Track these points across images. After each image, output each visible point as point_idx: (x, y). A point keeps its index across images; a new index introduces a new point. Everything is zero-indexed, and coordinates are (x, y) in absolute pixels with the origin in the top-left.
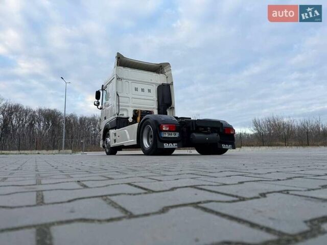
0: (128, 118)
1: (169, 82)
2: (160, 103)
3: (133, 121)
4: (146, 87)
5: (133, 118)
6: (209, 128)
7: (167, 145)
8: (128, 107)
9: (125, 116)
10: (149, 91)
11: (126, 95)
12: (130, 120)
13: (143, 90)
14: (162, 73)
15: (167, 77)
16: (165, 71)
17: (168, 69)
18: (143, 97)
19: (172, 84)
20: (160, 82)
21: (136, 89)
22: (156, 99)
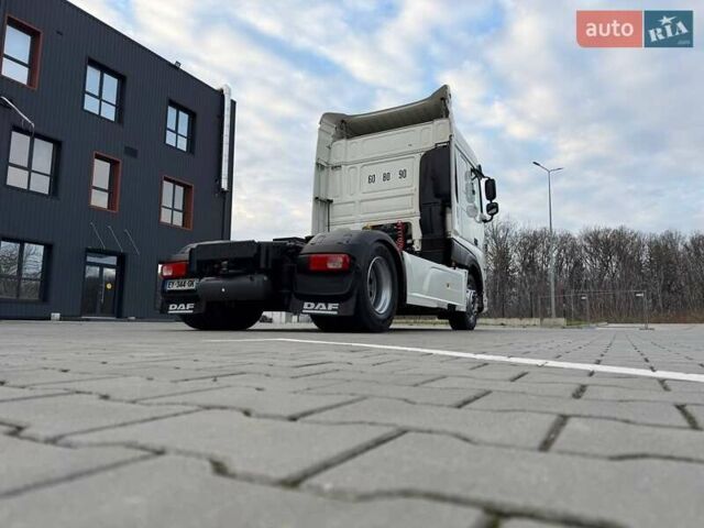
4: (394, 168)
6: (225, 263)
7: (175, 306)
8: (353, 223)
13: (386, 177)
21: (372, 179)
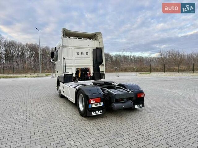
0: (72, 74)
1: (101, 47)
2: (94, 62)
3: (76, 76)
5: (76, 74)
6: (125, 99)
7: (94, 112)
8: (72, 66)
9: (70, 73)
10: (87, 54)
11: (70, 58)
12: (74, 75)
13: (82, 53)
14: (96, 39)
15: (100, 43)
16: (98, 38)
17: (100, 37)
18: (83, 59)
19: (103, 48)
20: (95, 47)
21: (78, 53)
22: (92, 59)
